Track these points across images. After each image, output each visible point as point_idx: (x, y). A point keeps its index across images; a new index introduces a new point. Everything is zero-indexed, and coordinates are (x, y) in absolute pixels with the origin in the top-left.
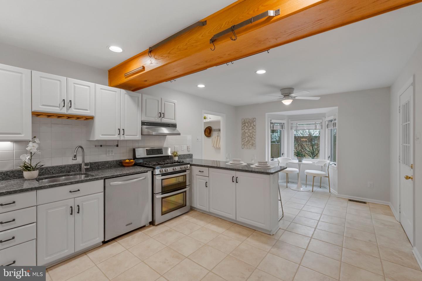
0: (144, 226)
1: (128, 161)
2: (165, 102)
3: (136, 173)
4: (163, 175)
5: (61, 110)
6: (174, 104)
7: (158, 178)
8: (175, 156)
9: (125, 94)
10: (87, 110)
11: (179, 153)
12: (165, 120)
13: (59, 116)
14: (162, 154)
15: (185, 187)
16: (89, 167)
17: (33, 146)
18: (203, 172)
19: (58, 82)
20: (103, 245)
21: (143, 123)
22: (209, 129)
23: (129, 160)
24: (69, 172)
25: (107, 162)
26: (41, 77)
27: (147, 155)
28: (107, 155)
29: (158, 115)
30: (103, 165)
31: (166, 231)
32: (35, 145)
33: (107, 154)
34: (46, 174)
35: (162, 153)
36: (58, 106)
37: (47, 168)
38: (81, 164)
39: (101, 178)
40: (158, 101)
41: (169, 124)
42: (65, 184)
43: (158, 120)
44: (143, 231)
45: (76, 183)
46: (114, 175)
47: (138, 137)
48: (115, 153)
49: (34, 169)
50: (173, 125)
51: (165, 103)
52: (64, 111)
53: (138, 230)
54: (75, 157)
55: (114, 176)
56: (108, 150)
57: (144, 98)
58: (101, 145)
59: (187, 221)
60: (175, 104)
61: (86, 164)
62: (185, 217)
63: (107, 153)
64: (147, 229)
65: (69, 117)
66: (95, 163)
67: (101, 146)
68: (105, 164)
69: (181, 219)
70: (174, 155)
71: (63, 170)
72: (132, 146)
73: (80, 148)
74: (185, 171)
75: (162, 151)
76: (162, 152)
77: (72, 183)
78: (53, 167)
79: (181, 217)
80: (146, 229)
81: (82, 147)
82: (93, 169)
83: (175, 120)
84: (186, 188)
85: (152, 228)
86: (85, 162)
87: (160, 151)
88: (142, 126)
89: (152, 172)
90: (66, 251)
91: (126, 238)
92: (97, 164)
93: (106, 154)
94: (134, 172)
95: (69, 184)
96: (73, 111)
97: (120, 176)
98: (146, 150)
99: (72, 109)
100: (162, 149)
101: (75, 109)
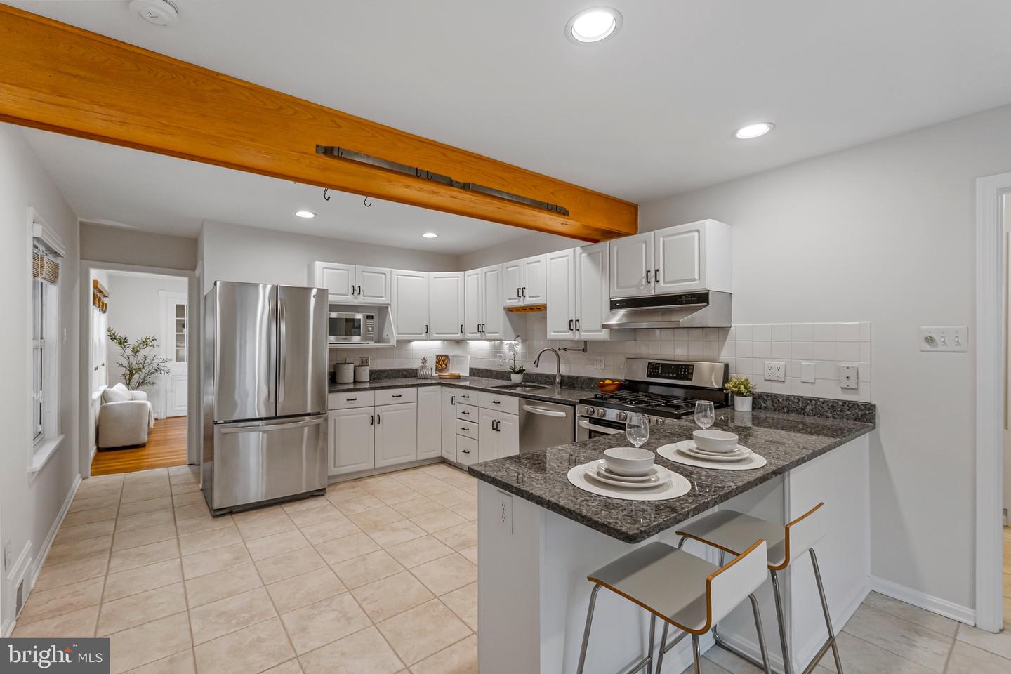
1: (609, 382)
2: (665, 239)
3: (553, 400)
4: (593, 421)
6: (696, 234)
9: (581, 253)
10: (539, 296)
12: (662, 289)
14: (691, 380)
19: (517, 268)
21: (615, 304)
26: (507, 268)
27: (648, 376)
28: (595, 367)
29: (646, 277)
33: (594, 364)
35: (690, 376)
39: (516, 395)
41: (680, 297)
43: (646, 291)
46: (529, 395)
50: (695, 296)
51: (664, 242)
52: (521, 303)
54: (535, 363)
56: (595, 358)
57: (614, 249)
58: (559, 350)
60: (699, 231)
63: (594, 362)
67: (565, 349)
75: (690, 371)
76: (692, 374)
81: (553, 351)
87: (684, 371)
88: (612, 309)
96: (527, 301)
98: (649, 363)
99: (527, 298)
100: (691, 367)
101: (530, 297)
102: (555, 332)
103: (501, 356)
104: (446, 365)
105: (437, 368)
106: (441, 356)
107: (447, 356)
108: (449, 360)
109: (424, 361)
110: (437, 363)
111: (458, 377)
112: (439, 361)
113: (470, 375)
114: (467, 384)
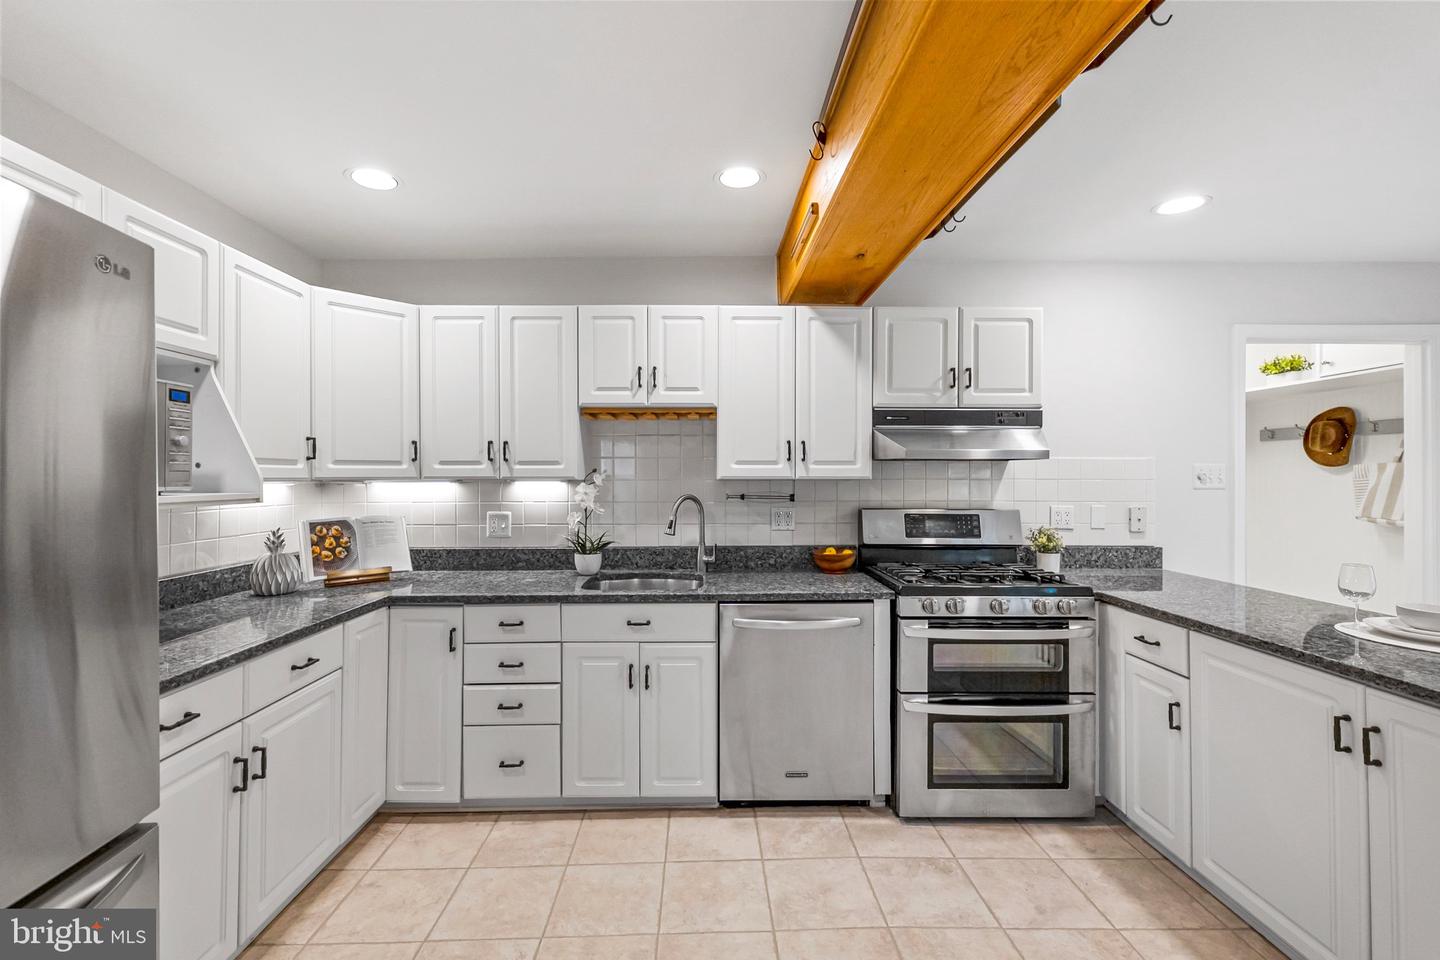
0: (864, 804)
1: (831, 552)
2: (978, 323)
3: (822, 599)
4: (937, 623)
5: (634, 396)
6: (1026, 324)
7: (915, 633)
8: (1045, 549)
9: (811, 319)
10: (696, 389)
11: (1066, 540)
12: (974, 399)
13: (636, 413)
14: (979, 536)
15: (1061, 697)
16: (712, 559)
17: (586, 494)
18: (1158, 644)
19: (630, 322)
20: (719, 808)
21: (881, 417)
22: (1341, 421)
23: (839, 548)
24: (672, 568)
25: (770, 551)
26: (595, 318)
27: (905, 535)
28: (774, 528)
29: (945, 378)
30: (759, 558)
31: (930, 861)
32: (591, 490)
33: (773, 523)
34: (623, 565)
35: (976, 531)
36: (630, 386)
37: (626, 550)
38: (696, 550)
39: (708, 599)
40: (946, 323)
41: (1000, 414)
42: (617, 600)
43: (945, 400)
44: (848, 820)
45: (640, 602)
46: (746, 595)
47: (862, 468)
48: (796, 523)
49: (593, 551)
50: (1023, 414)
51: (976, 327)
52: (641, 399)
53: (836, 808)
54: (670, 528)
55: (748, 599)
56: (774, 510)
57: (884, 324)
59: (1053, 860)
60: (1030, 322)
61: (708, 551)
62: (1055, 840)
63: (773, 519)
64: (870, 817)
65: (659, 413)
66: (738, 549)
67: (742, 497)
68: (765, 555)
69: (1027, 838)
70: (1037, 546)
71: (659, 559)
72: (853, 500)
73: (690, 503)
74: (1059, 623)
75: (975, 523)
76: (978, 527)
77: (631, 600)
78: (637, 550)
79: (1033, 828)
80: (863, 816)
81: (695, 500)
82: (731, 567)
83: (1031, 390)
84: (1065, 702)
85: (886, 822)
86: (707, 545)
87: (966, 523)
88: (874, 426)
89: (893, 605)
90: (620, 784)
91: (784, 819)
92: (742, 553)
93: (771, 524)
94: (816, 594)
95: (625, 602)
96: (662, 397)
97: (765, 599)
98: (907, 516)
99: (660, 391)
100: (975, 518)
101: (669, 389)
102: (739, 463)
103: (506, 517)
104: (347, 549)
105: (317, 560)
106: (328, 524)
107: (344, 524)
108: (353, 533)
109: (276, 543)
110: (313, 544)
111: (382, 579)
112: (322, 539)
113: (416, 567)
114: (407, 591)
